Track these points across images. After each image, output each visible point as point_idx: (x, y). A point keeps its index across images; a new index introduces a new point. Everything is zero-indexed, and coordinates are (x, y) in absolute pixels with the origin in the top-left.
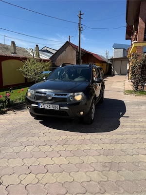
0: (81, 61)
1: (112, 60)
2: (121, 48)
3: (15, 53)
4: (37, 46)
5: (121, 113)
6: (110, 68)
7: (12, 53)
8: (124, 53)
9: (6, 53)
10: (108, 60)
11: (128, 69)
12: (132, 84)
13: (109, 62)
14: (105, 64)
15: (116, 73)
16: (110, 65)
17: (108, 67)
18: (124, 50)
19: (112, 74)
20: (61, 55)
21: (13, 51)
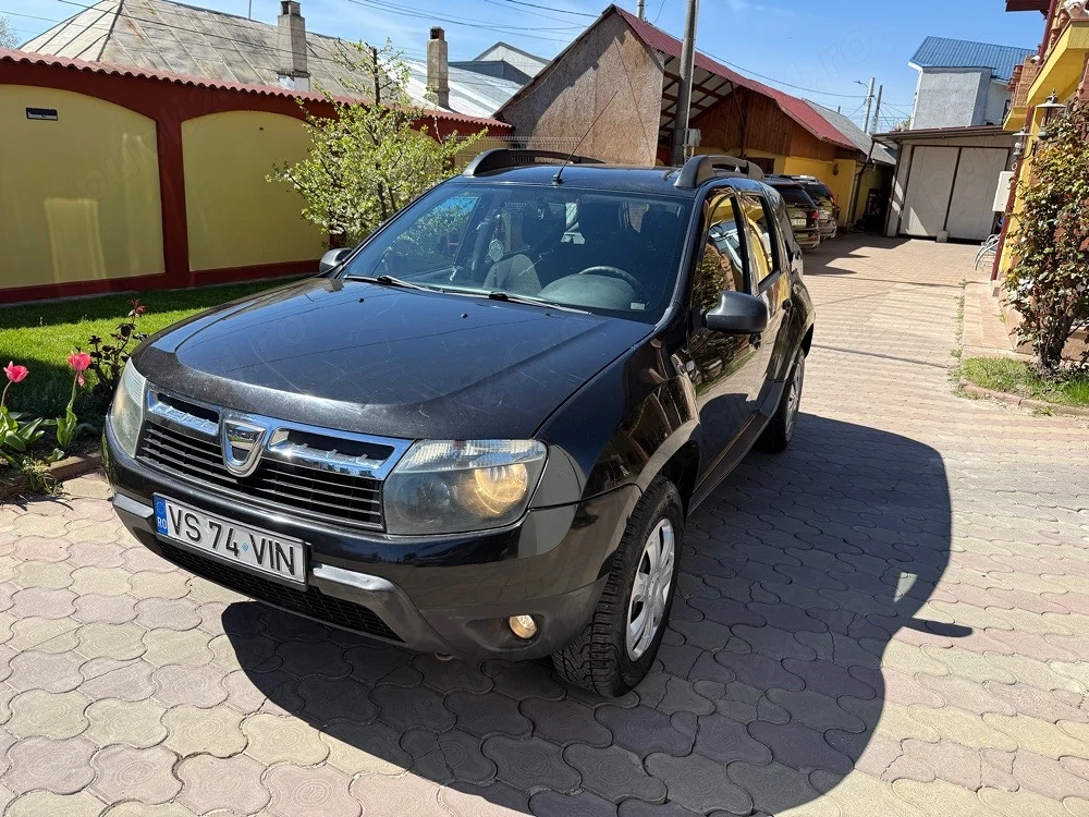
0: (694, 135)
1: (900, 141)
2: (966, 69)
3: (299, 73)
4: (437, 33)
5: (906, 582)
6: (883, 194)
7: (281, 74)
8: (982, 102)
9: (248, 74)
10: (875, 139)
11: (1000, 204)
12: (1020, 318)
13: (881, 155)
14: (850, 168)
15: (915, 226)
16: (887, 172)
17: (869, 181)
18: (989, 77)
19: (892, 228)
20: (569, 92)
21: (287, 62)
